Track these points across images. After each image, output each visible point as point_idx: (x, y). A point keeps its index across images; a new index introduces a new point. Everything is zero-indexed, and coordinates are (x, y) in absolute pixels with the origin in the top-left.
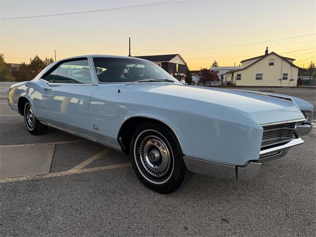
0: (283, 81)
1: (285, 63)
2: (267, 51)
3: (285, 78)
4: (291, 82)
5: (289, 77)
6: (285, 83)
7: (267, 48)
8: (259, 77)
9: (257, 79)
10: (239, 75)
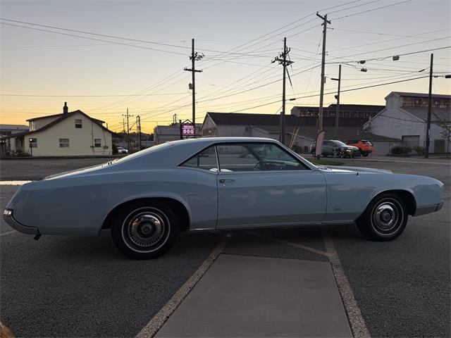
0: (96, 149)
1: (95, 125)
2: (66, 108)
3: (98, 145)
4: (106, 150)
5: (103, 145)
6: (99, 152)
7: (66, 103)
8: (64, 143)
9: (61, 145)
10: (34, 140)
